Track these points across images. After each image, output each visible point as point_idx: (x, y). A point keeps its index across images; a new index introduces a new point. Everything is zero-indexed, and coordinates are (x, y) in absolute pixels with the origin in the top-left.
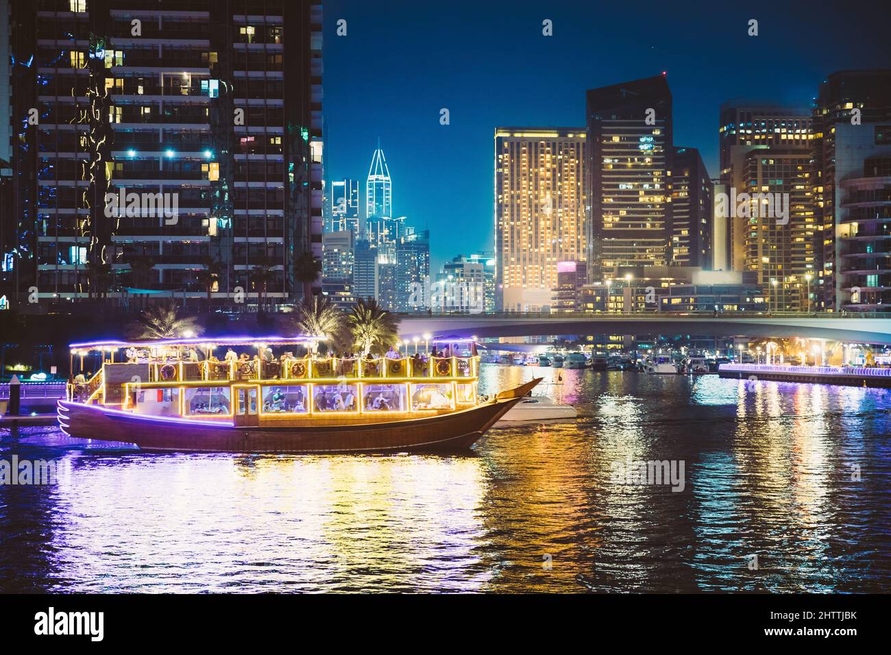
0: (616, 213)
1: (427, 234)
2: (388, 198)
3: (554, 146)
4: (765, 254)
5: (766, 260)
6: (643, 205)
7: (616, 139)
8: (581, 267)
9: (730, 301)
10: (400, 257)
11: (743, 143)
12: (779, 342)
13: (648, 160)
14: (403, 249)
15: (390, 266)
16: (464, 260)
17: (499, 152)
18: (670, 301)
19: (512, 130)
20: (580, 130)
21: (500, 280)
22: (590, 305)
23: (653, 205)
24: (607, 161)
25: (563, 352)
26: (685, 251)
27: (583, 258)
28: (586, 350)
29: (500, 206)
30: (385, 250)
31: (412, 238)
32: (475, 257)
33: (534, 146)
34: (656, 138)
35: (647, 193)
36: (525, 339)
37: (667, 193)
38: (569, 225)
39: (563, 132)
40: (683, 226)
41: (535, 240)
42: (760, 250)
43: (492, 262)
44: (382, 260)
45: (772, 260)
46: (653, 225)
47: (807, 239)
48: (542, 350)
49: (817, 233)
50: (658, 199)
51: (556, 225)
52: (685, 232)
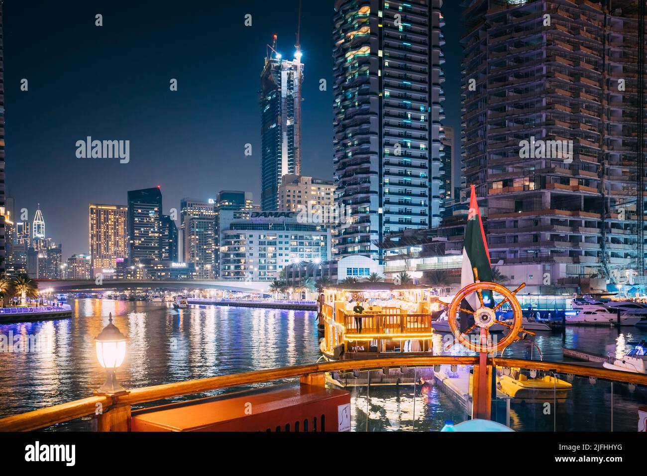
0: (140, 240)
1: (60, 246)
2: (43, 230)
3: (115, 213)
4: (197, 256)
5: (197, 259)
6: (151, 237)
7: (140, 211)
8: (126, 260)
9: (184, 274)
10: (49, 255)
11: (189, 215)
12: (201, 290)
13: (152, 219)
14: (50, 252)
15: (44, 259)
16: (77, 257)
17: (91, 214)
18: (161, 274)
19: (97, 205)
20: (126, 207)
21: (92, 265)
22: (129, 275)
23: (155, 237)
24: (136, 219)
25: (118, 294)
26: (167, 255)
27: (127, 257)
28: (127, 293)
29: (92, 235)
30: (41, 252)
31: (54, 247)
32: (81, 256)
33: (107, 212)
34: (156, 211)
35: (152, 232)
36: (104, 289)
37: (160, 233)
38: (121, 243)
39: (118, 207)
40: (167, 245)
41: (107, 249)
42: (195, 256)
43: (89, 258)
44: (40, 256)
45: (200, 259)
46: (154, 245)
47: (212, 251)
48: (109, 293)
49: (216, 250)
50: (156, 235)
51: (116, 244)
52: (167, 248)
